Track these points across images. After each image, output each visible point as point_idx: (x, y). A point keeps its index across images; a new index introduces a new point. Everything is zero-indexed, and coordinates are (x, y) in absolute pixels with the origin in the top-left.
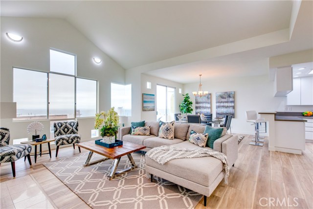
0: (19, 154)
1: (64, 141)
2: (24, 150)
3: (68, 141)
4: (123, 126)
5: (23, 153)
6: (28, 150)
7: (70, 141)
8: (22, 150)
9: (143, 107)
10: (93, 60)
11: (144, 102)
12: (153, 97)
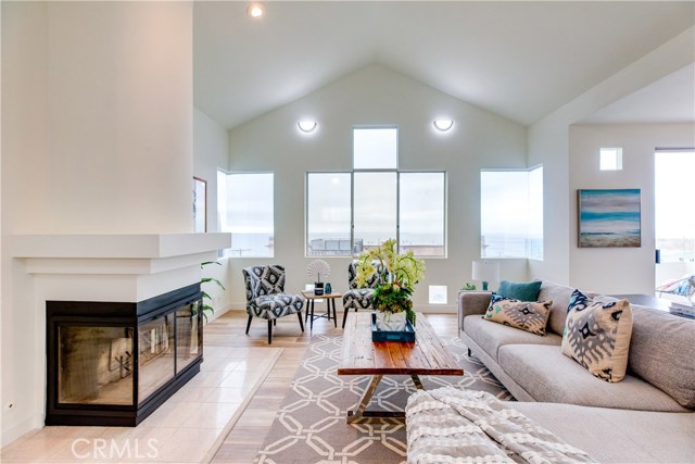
0: (278, 309)
1: (355, 301)
2: (288, 304)
3: (360, 302)
4: (485, 287)
5: (286, 309)
6: (295, 306)
7: (365, 302)
8: (283, 304)
9: (579, 234)
10: (433, 126)
11: (581, 217)
12: (632, 198)
